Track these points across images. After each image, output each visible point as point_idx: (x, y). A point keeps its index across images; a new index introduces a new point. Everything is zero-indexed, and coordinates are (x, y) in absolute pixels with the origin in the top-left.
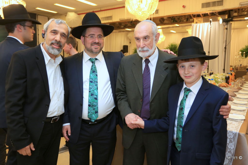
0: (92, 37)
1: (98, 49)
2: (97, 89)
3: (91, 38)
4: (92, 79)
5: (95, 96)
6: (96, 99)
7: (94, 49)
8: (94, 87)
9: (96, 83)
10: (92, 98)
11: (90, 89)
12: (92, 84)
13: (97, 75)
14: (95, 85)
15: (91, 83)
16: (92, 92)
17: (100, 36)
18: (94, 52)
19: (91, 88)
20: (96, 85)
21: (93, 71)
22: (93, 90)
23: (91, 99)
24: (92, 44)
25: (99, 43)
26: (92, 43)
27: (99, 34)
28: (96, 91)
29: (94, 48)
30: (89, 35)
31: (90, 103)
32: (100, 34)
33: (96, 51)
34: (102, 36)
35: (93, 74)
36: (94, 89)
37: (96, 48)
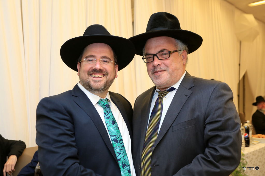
0: (90, 60)
1: (100, 83)
3: (90, 62)
4: (115, 135)
5: (128, 167)
6: (130, 172)
7: (92, 84)
9: (122, 142)
10: (126, 171)
12: (118, 145)
15: (116, 143)
16: (123, 159)
21: (112, 121)
23: (125, 174)
25: (104, 70)
27: (103, 55)
28: (126, 158)
29: (93, 81)
30: (86, 58)
32: (106, 56)
33: (96, 86)
34: (110, 59)
35: (114, 126)
36: (124, 153)
37: (96, 82)
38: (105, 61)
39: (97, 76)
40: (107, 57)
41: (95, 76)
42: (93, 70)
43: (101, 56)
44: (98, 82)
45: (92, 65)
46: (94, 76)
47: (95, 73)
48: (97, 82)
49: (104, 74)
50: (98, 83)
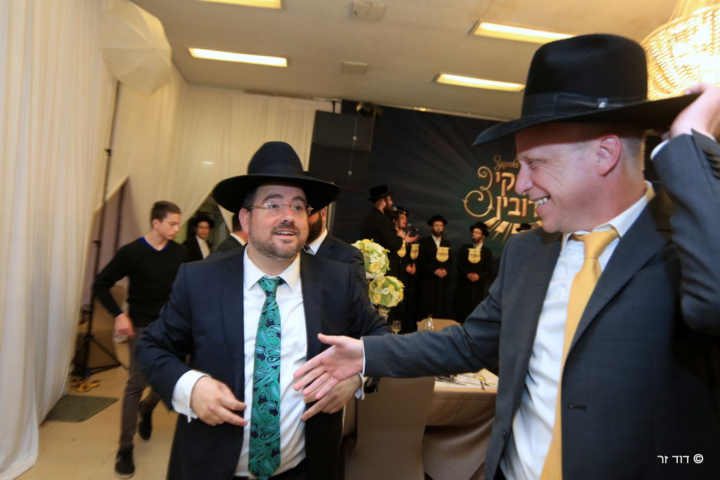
2: (279, 380)
3: (273, 210)
5: (272, 405)
6: (275, 412)
7: (279, 245)
8: (268, 376)
9: (274, 359)
10: (263, 412)
11: (256, 381)
12: (262, 363)
13: (279, 335)
14: (271, 369)
15: (260, 360)
16: (262, 390)
18: (279, 253)
19: (261, 379)
20: (276, 367)
21: (268, 320)
22: (266, 386)
23: (260, 415)
24: (274, 228)
25: (296, 224)
26: (276, 225)
28: (274, 389)
29: (281, 240)
30: (266, 199)
31: (257, 425)
32: (298, 195)
33: (285, 249)
35: (269, 329)
36: (270, 381)
37: (285, 242)
38: (298, 208)
39: (285, 233)
44: (288, 242)
47: (285, 229)
49: (296, 231)
50: (288, 245)
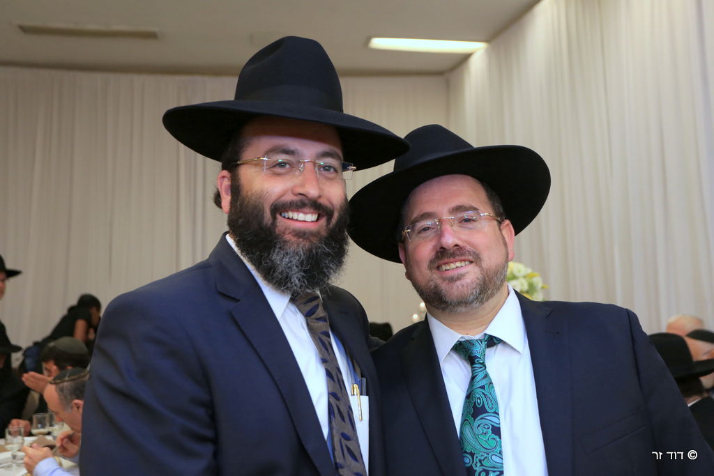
0: (425, 229)
3: (424, 234)
4: (471, 453)
13: (497, 431)
17: (466, 215)
21: (475, 406)
25: (468, 248)
29: (444, 279)
35: (477, 422)
39: (453, 266)
40: (466, 205)
41: (448, 268)
42: (439, 254)
43: (449, 210)
44: (459, 279)
45: (431, 240)
46: (444, 267)
47: (446, 260)
48: (456, 281)
49: (471, 258)
50: (458, 283)
